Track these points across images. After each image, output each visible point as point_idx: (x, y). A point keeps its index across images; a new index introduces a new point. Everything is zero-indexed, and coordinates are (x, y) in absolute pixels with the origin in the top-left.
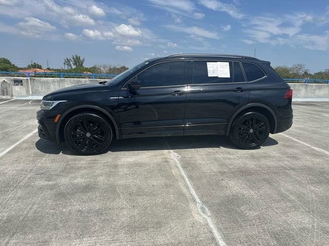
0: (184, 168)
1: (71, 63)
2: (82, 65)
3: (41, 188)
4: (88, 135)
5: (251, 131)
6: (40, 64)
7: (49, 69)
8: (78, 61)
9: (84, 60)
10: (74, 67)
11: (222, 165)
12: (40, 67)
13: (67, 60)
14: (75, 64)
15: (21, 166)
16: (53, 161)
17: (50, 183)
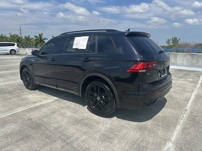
1: (171, 42)
2: (177, 43)
4: (28, 79)
5: (98, 98)
8: (175, 40)
9: (179, 39)
13: (168, 40)
14: (173, 42)
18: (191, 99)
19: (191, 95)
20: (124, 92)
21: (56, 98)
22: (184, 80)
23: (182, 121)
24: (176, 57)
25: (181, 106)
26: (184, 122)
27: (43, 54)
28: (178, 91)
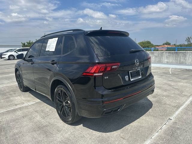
1: (191, 40)
5: (64, 104)
6: (169, 42)
7: (175, 45)
12: (169, 44)
13: (188, 38)
18: (184, 105)
19: (186, 101)
20: (85, 99)
21: (39, 100)
22: (186, 82)
23: (157, 134)
24: (185, 55)
25: (166, 114)
26: (158, 136)
27: (29, 57)
28: (173, 95)
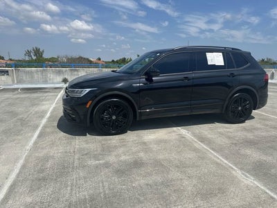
0: (201, 142)
1: (32, 54)
2: (41, 56)
3: (97, 167)
4: (114, 117)
5: (240, 108)
6: (2, 56)
7: (11, 60)
8: (38, 52)
9: (43, 51)
10: (34, 58)
11: (229, 138)
13: (28, 51)
14: (36, 55)
15: (61, 149)
16: (87, 142)
17: (101, 162)
